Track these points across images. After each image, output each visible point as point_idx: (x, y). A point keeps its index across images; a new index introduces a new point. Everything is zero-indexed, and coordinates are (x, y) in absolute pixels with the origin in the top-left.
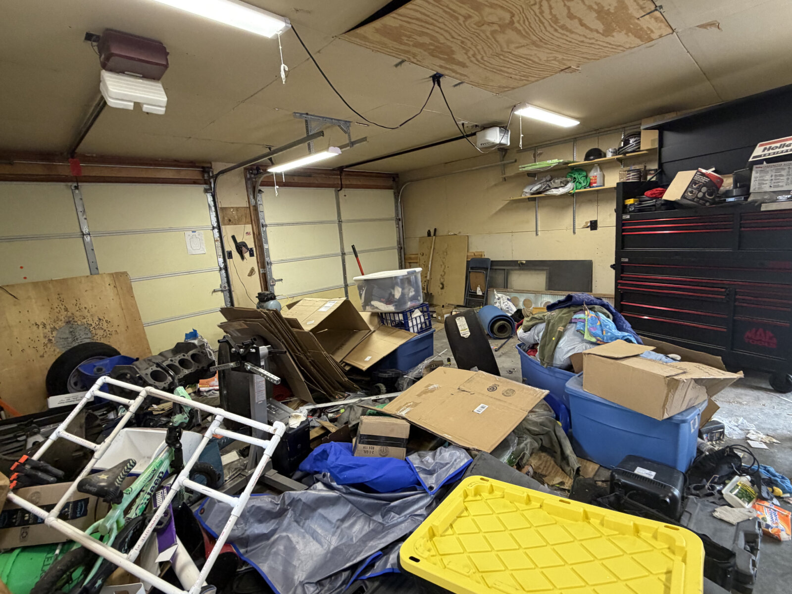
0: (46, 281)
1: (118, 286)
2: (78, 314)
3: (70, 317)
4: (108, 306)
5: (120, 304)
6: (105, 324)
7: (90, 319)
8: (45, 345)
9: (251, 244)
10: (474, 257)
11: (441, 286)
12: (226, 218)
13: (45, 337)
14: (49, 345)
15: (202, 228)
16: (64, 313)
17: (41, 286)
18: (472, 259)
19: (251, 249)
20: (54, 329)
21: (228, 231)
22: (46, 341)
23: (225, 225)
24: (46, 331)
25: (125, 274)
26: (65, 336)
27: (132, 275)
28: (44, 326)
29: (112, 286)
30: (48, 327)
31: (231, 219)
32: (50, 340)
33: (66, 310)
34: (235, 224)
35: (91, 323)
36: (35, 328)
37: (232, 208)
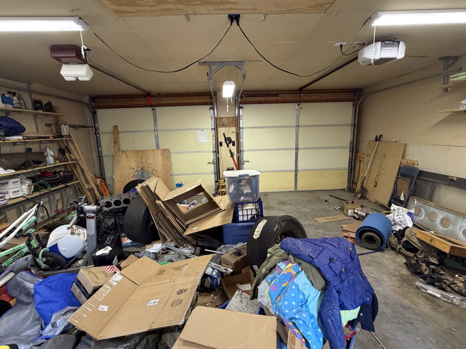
0: (138, 150)
1: (164, 156)
2: (146, 166)
3: (143, 167)
4: (158, 164)
5: (163, 164)
6: (155, 172)
7: (150, 169)
8: (132, 177)
9: (234, 139)
10: (407, 164)
11: (375, 184)
12: (221, 123)
13: (133, 174)
14: (133, 177)
15: (206, 129)
16: (141, 165)
17: (136, 152)
18: (404, 166)
19: (234, 141)
20: (136, 171)
21: (222, 130)
22: (133, 175)
23: (220, 127)
24: (134, 171)
25: (168, 150)
26: (140, 175)
27: (172, 151)
28: (134, 169)
29: (161, 155)
30: (135, 170)
31: (224, 124)
32: (134, 175)
33: (142, 164)
34: (226, 127)
35: (150, 170)
36: (131, 169)
37: (225, 117)
